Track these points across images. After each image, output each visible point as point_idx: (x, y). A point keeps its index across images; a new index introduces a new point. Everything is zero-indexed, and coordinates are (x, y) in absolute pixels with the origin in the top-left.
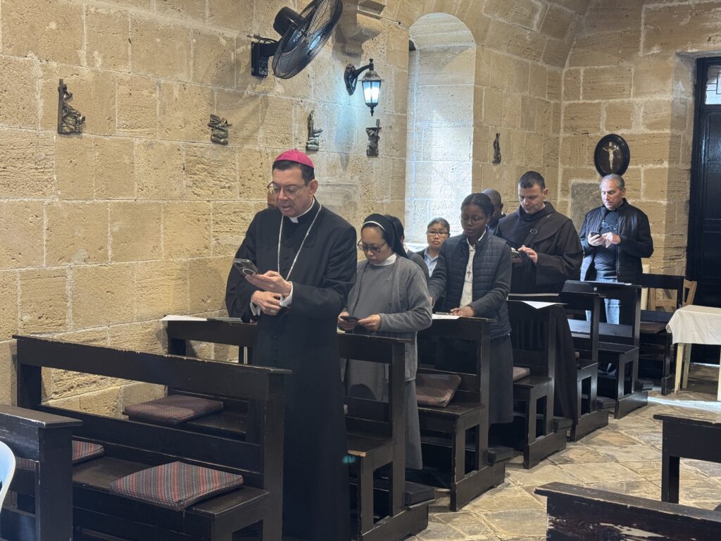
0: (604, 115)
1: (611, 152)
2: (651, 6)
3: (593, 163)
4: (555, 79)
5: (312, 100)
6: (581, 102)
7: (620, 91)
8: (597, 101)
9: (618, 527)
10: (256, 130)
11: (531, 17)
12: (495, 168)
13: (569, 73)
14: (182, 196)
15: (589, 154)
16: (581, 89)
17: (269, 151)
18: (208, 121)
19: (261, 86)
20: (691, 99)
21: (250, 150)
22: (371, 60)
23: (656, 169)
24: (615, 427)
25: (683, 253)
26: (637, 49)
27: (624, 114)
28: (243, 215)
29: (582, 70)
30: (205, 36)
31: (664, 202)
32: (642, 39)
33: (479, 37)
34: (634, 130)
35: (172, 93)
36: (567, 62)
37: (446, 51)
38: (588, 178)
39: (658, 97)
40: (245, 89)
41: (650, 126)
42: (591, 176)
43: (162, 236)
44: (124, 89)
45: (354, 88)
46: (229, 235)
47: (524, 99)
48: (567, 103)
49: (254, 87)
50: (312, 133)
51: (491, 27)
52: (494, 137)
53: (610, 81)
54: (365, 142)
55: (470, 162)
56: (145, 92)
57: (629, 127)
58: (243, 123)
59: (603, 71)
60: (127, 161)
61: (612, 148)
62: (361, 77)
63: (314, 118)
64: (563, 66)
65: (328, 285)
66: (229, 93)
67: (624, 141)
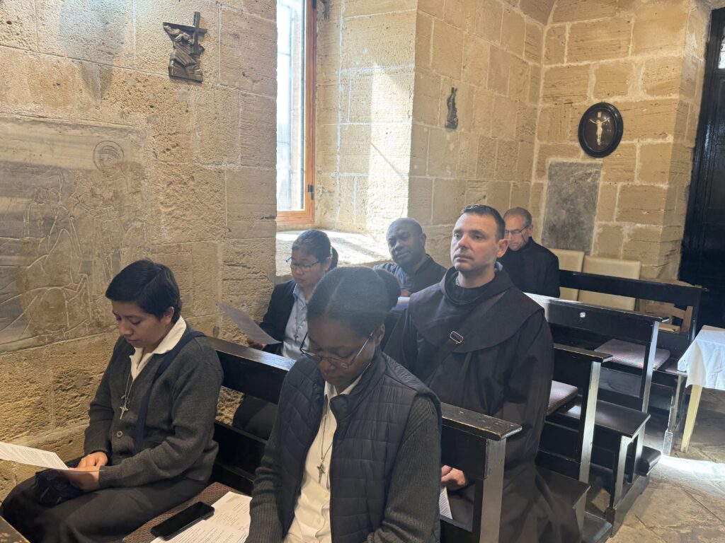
0: (593, 79)
1: (599, 124)
3: (576, 138)
4: (534, 36)
6: (565, 64)
7: (616, 49)
8: (585, 63)
12: (448, 135)
13: (552, 31)
15: (572, 128)
16: (566, 49)
20: (702, 60)
23: (657, 145)
27: (620, 78)
29: (568, 25)
31: (665, 186)
34: (631, 97)
36: (551, 18)
38: (571, 155)
39: (664, 54)
41: (651, 91)
42: (572, 152)
47: (493, 50)
48: (548, 67)
52: (448, 93)
53: (602, 37)
55: (408, 123)
57: (624, 94)
59: (594, 25)
61: (601, 120)
64: (545, 22)
67: (617, 111)
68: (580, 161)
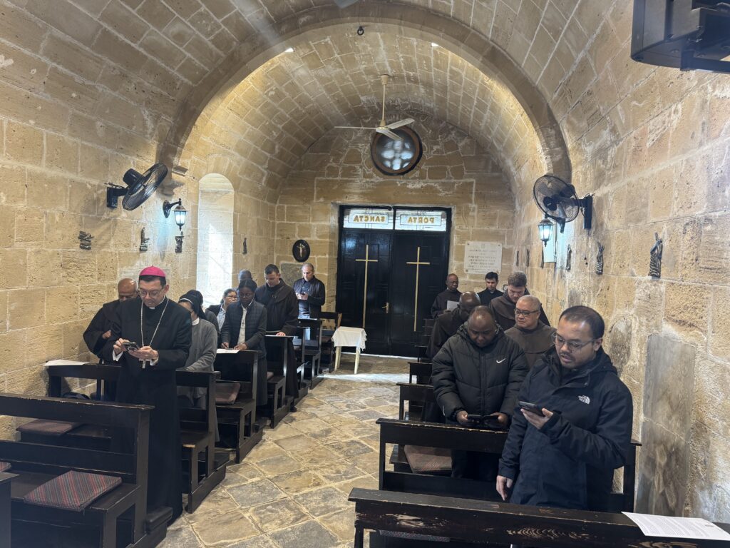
0: (297, 229)
1: (301, 249)
2: (319, 178)
3: (292, 253)
4: (272, 209)
5: (144, 221)
6: (285, 222)
7: (306, 219)
8: (293, 222)
9: (396, 516)
10: (109, 240)
11: (261, 178)
12: (244, 257)
13: (279, 207)
14: (60, 283)
15: (290, 249)
16: (285, 216)
17: (117, 252)
18: (78, 235)
19: (112, 214)
20: (337, 224)
21: (105, 251)
22: (180, 199)
23: (323, 258)
24: (311, 395)
25: (334, 298)
26: (313, 199)
27: (307, 230)
28: (100, 292)
29: (286, 206)
30: (77, 183)
31: (326, 274)
32: (315, 194)
33: (236, 187)
34: (312, 238)
35: (54, 218)
36: (278, 202)
37: (216, 193)
38: (290, 261)
39: (323, 223)
40: (103, 215)
41: (320, 237)
42: (291, 260)
43: (45, 309)
44: (21, 217)
45: (169, 214)
46: (91, 305)
47: (258, 220)
48: (278, 222)
49: (108, 214)
50: (143, 240)
51: (242, 182)
52: (243, 240)
53: (300, 213)
54: (174, 244)
55: (231, 254)
56: (36, 218)
57: (310, 237)
58: (100, 236)
59: (296, 208)
60: (22, 263)
61: (301, 247)
62: (173, 208)
63: (145, 232)
64: (276, 203)
65: (177, 348)
66: (92, 218)
67: (307, 243)
68: (294, 263)
